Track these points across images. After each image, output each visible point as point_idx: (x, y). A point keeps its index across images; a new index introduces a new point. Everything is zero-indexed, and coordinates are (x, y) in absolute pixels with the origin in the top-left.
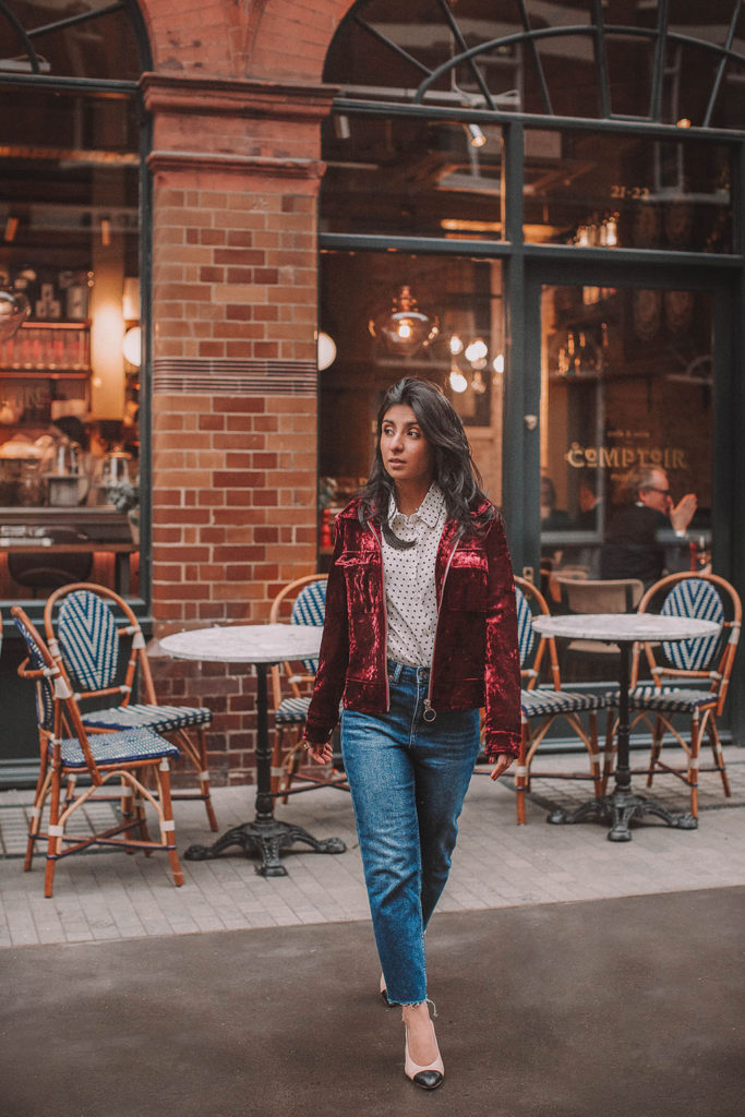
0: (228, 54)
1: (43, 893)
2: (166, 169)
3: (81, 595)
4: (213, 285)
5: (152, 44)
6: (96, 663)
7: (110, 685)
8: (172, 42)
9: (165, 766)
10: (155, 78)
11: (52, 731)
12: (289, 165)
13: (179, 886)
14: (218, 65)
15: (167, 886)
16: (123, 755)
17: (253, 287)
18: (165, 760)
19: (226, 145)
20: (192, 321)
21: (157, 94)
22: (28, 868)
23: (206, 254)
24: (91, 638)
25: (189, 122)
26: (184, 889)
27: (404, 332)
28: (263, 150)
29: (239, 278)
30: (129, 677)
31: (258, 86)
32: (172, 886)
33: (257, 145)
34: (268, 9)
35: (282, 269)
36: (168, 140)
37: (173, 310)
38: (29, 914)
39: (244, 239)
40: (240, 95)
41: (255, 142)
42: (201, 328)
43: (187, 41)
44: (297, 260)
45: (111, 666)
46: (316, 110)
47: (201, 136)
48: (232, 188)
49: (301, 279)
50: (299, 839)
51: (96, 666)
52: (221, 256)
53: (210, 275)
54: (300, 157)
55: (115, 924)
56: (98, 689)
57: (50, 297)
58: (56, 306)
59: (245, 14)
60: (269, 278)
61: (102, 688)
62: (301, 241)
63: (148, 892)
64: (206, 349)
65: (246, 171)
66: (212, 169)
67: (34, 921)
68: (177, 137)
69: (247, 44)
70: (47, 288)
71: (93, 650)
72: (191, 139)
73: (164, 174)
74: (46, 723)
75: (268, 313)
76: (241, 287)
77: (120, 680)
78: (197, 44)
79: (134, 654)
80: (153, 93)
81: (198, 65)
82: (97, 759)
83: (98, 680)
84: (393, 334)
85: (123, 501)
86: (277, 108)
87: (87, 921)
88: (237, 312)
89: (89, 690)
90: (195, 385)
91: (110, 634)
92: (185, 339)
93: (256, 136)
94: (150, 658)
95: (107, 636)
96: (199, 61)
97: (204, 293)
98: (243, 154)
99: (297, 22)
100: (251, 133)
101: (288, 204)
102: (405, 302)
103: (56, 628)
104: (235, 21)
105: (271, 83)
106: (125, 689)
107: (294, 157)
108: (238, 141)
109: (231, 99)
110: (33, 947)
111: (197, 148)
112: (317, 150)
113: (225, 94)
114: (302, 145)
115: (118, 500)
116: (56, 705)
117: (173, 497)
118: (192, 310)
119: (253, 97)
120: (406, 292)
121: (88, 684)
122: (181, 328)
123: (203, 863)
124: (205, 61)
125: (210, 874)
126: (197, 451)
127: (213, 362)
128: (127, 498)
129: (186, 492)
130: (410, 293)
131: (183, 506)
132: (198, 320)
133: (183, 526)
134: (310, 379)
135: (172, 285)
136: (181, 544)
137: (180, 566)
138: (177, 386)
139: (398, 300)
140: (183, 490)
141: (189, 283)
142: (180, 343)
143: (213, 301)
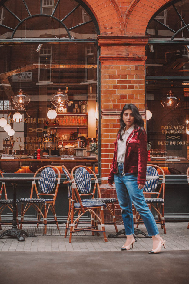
0: (120, 30)
1: (69, 242)
2: (104, 60)
3: (81, 169)
4: (117, 90)
5: (100, 29)
6: (85, 186)
7: (89, 193)
8: (105, 28)
9: (102, 209)
10: (101, 37)
11: (72, 198)
12: (137, 57)
13: (106, 242)
14: (117, 32)
15: (103, 242)
16: (91, 205)
17: (128, 90)
18: (102, 207)
19: (120, 53)
20: (111, 99)
21: (101, 41)
22: (66, 237)
23: (115, 82)
24: (84, 180)
25: (110, 47)
26: (107, 243)
27: (170, 102)
28: (130, 54)
29: (124, 87)
30: (94, 191)
31: (128, 37)
32: (104, 242)
33: (128, 53)
34: (130, 18)
35: (135, 85)
36: (104, 52)
37: (106, 96)
38: (65, 246)
39: (125, 77)
40: (123, 40)
41: (127, 52)
42: (114, 101)
43: (109, 27)
44: (139, 82)
45: (89, 188)
46: (144, 42)
47: (113, 51)
48: (122, 65)
49: (141, 87)
50: (140, 233)
51: (85, 187)
52: (119, 82)
53: (116, 87)
54: (140, 55)
55: (87, 248)
56: (85, 194)
57: (77, 108)
58: (78, 109)
59: (124, 19)
60: (132, 87)
61: (87, 193)
62: (141, 77)
63: (97, 243)
64: (115, 106)
65: (125, 59)
66: (116, 59)
67: (66, 247)
68: (106, 52)
69: (125, 27)
70: (76, 105)
71: (84, 183)
72: (110, 52)
73: (103, 61)
74: (70, 196)
75: (132, 97)
76: (124, 90)
77: (91, 192)
78: (112, 28)
79: (95, 185)
80: (100, 41)
81: (112, 33)
82: (84, 206)
83: (85, 191)
84: (167, 104)
85: (93, 148)
86: (133, 43)
87: (80, 248)
88: (123, 96)
89: (83, 193)
90: (112, 116)
91: (89, 179)
92: (109, 104)
93: (128, 50)
94: (100, 189)
95: (88, 179)
96: (112, 32)
97: (114, 92)
98: (124, 55)
99: (138, 20)
100: (126, 50)
101: (137, 68)
102: (170, 94)
103: (74, 176)
104: (121, 21)
105: (131, 36)
106: (93, 194)
107: (138, 55)
108: (123, 52)
109: (120, 41)
110: (65, 252)
111: (112, 54)
112: (144, 53)
113: (118, 40)
114: (140, 52)
115: (92, 148)
116: (73, 191)
117: (107, 146)
118: (111, 96)
119: (127, 40)
120: (170, 91)
121: (83, 192)
122: (108, 101)
123: (113, 238)
124: (114, 32)
125: (115, 240)
126: (113, 134)
127: (117, 110)
128: (95, 148)
129: (110, 144)
130: (172, 92)
131: (109, 148)
132: (113, 99)
133: (109, 154)
134: (144, 114)
135: (106, 90)
136: (109, 158)
137: (108, 164)
138: (107, 116)
139: (169, 94)
140: (109, 144)
141: (110, 89)
142: (108, 105)
143: (117, 94)
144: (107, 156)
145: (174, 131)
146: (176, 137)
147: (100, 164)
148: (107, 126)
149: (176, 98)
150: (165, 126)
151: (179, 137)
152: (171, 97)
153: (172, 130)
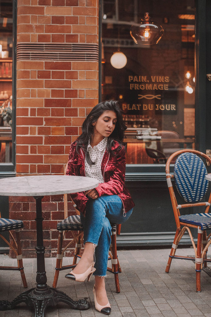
4: (45, 7)
17: (65, 8)
20: (34, 24)
27: (147, 35)
29: (58, 3)
37: (26, 19)
42: (39, 28)
49: (90, 4)
53: (43, 2)
60: (74, 3)
64: (41, 38)
75: (74, 20)
76: (59, 8)
84: (141, 37)
88: (57, 20)
90: (36, 56)
92: (30, 34)
97: (41, 11)
102: (147, 20)
117: (25, 111)
118: (35, 19)
120: (147, 14)
122: (29, 28)
126: (37, 89)
127: (45, 44)
128: (9, 114)
129: (31, 109)
130: (149, 15)
131: (29, 116)
132: (38, 24)
133: (29, 126)
134: (94, 53)
135: (24, 7)
136: (29, 135)
137: (28, 146)
138: (27, 56)
139: (144, 18)
140: (29, 108)
141: (33, 6)
142: (29, 36)
143: (45, 14)
144: (25, 131)
145: (151, 85)
146: (154, 97)
147: (14, 145)
148: (26, 74)
149: (156, 27)
150: (135, 77)
151: (160, 95)
152: (148, 25)
153: (147, 83)
